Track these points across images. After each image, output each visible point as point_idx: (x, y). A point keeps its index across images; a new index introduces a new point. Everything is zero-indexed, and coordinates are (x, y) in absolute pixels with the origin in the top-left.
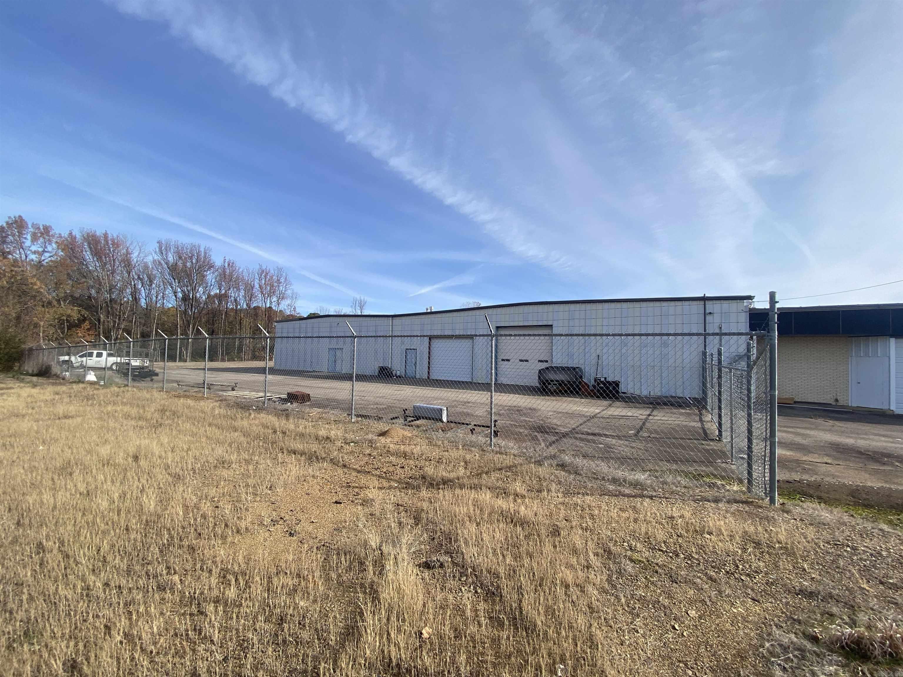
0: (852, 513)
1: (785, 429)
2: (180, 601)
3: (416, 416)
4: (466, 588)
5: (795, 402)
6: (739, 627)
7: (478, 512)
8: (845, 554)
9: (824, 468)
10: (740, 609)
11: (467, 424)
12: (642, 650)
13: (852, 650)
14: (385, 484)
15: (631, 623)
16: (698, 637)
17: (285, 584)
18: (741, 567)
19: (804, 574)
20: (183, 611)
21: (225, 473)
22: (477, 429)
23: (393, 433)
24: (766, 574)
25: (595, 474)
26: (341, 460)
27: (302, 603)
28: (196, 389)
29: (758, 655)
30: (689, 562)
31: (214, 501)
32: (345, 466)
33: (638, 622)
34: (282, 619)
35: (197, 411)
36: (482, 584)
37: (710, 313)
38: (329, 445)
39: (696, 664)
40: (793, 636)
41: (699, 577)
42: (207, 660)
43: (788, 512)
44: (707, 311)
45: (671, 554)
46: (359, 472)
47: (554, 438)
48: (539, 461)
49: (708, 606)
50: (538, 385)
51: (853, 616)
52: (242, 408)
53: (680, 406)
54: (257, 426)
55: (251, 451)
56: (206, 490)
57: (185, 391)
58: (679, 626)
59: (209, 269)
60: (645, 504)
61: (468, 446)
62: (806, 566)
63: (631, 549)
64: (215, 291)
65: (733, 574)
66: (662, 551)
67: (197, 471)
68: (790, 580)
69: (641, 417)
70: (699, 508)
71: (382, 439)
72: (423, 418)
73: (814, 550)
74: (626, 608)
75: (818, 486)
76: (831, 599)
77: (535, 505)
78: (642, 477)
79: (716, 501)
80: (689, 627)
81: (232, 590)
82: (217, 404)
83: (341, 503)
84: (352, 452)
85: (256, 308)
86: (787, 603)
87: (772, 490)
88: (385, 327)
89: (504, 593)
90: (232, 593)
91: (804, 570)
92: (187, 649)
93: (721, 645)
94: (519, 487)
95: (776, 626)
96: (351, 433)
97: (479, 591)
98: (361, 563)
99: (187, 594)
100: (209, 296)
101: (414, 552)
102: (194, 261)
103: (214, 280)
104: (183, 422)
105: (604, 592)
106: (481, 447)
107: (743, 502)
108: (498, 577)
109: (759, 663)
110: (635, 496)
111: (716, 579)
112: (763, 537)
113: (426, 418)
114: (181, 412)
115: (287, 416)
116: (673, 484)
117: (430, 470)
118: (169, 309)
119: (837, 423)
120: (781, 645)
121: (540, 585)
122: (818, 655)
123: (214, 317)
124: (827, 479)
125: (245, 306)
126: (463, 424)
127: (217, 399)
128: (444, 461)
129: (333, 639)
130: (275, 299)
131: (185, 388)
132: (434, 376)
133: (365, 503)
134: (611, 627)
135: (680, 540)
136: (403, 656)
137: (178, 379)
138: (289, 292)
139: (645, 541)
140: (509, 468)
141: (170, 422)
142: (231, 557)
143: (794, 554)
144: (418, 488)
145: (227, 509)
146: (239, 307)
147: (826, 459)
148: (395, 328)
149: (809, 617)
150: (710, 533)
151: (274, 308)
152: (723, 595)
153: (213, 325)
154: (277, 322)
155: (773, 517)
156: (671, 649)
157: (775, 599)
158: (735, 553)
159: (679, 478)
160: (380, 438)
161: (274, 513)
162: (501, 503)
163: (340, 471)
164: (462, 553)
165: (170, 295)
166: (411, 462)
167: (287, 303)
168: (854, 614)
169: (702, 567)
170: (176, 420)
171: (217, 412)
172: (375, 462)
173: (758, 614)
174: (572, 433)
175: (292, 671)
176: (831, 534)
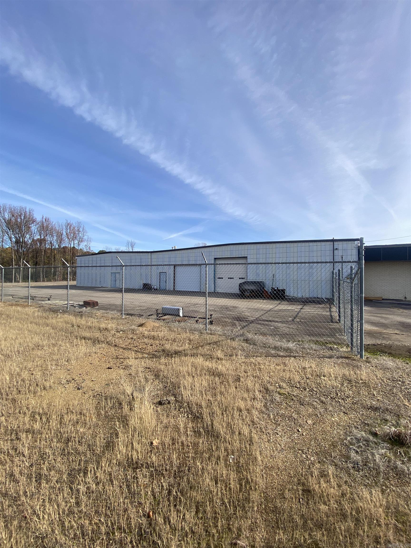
0: (408, 362)
1: (376, 315)
2: (5, 432)
3: (164, 314)
4: (182, 415)
5: (383, 299)
6: (334, 429)
7: (194, 370)
8: (398, 385)
9: (395, 337)
10: (336, 419)
11: (194, 317)
12: (279, 444)
13: (396, 440)
14: (140, 355)
15: (275, 430)
16: (311, 435)
17: (72, 419)
18: (339, 394)
19: (374, 397)
20: (6, 438)
21: (39, 353)
22: (200, 320)
23: (147, 324)
24: (353, 398)
25: (264, 344)
26: (113, 342)
27: (81, 430)
28: (24, 300)
29: (343, 444)
30: (311, 393)
31: (30, 371)
32: (116, 346)
33: (279, 429)
34: (68, 440)
35: (23, 314)
36: (192, 412)
37: (336, 249)
38: (106, 333)
39: (308, 451)
40: (363, 433)
41: (316, 402)
42: (20, 466)
43: (369, 362)
44: (335, 248)
45: (302, 389)
46: (124, 349)
47: (245, 324)
48: (233, 338)
49: (319, 417)
50: (239, 293)
51: (397, 421)
52: (53, 311)
53: (320, 304)
54: (62, 322)
55: (56, 339)
56: (25, 364)
57: (16, 302)
58: (301, 430)
59: (33, 223)
60: (291, 361)
61: (192, 331)
62: (375, 393)
63: (280, 387)
64: (37, 237)
65: (335, 399)
66: (297, 387)
67: (21, 352)
68: (365, 401)
69: (296, 310)
70: (321, 362)
71: (140, 328)
72: (168, 315)
73: (381, 383)
74: (273, 421)
75: (390, 347)
76: (387, 411)
77: (228, 364)
78: (291, 345)
79: (330, 357)
80: (306, 430)
81: (38, 425)
82: (37, 309)
83: (111, 368)
84: (121, 337)
85: (64, 248)
86: (363, 414)
87: (361, 350)
88: (146, 259)
89: (205, 417)
90: (37, 426)
91: (374, 395)
92: (8, 461)
93: (324, 439)
94: (219, 354)
95: (355, 427)
96: (121, 325)
97: (190, 416)
98: (120, 404)
99: (9, 428)
100: (33, 240)
101: (154, 396)
102: (22, 218)
103: (36, 230)
104: (14, 321)
105: (262, 412)
106: (200, 331)
107: (345, 358)
108: (202, 408)
109: (343, 449)
110: (286, 357)
111: (325, 402)
112: (353, 377)
113: (170, 315)
114: (12, 315)
115: (81, 316)
116: (309, 348)
117: (168, 346)
118: (7, 249)
119: (405, 311)
120: (356, 438)
121: (226, 411)
122: (376, 443)
123: (36, 254)
124: (396, 343)
125: (57, 246)
126: (192, 317)
127: (37, 306)
128: (177, 340)
129: (98, 450)
130: (76, 242)
131: (17, 300)
132: (177, 289)
133: (127, 367)
134: (263, 432)
135: (308, 381)
136: (140, 457)
137: (12, 293)
138: (85, 237)
139: (288, 382)
140: (216, 343)
141: (5, 321)
142: (38, 404)
143: (369, 386)
144: (159, 357)
145: (38, 375)
146: (53, 247)
147: (397, 332)
148: (153, 260)
149: (374, 422)
150: (324, 376)
151: (76, 247)
152: (328, 411)
153: (37, 258)
154: (77, 256)
155: (361, 366)
156: (295, 443)
157: (356, 412)
158: (337, 387)
159: (312, 345)
160: (139, 328)
161: (69, 376)
162: (208, 364)
163: (113, 349)
164: (182, 395)
165: (7, 240)
166: (157, 342)
167: (84, 244)
168: (399, 420)
169: (318, 396)
170: (9, 321)
171: (36, 314)
172: (135, 343)
173: (346, 421)
174: (257, 321)
175: (72, 470)
176: (391, 375)
